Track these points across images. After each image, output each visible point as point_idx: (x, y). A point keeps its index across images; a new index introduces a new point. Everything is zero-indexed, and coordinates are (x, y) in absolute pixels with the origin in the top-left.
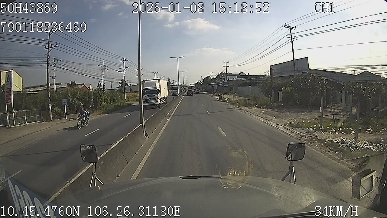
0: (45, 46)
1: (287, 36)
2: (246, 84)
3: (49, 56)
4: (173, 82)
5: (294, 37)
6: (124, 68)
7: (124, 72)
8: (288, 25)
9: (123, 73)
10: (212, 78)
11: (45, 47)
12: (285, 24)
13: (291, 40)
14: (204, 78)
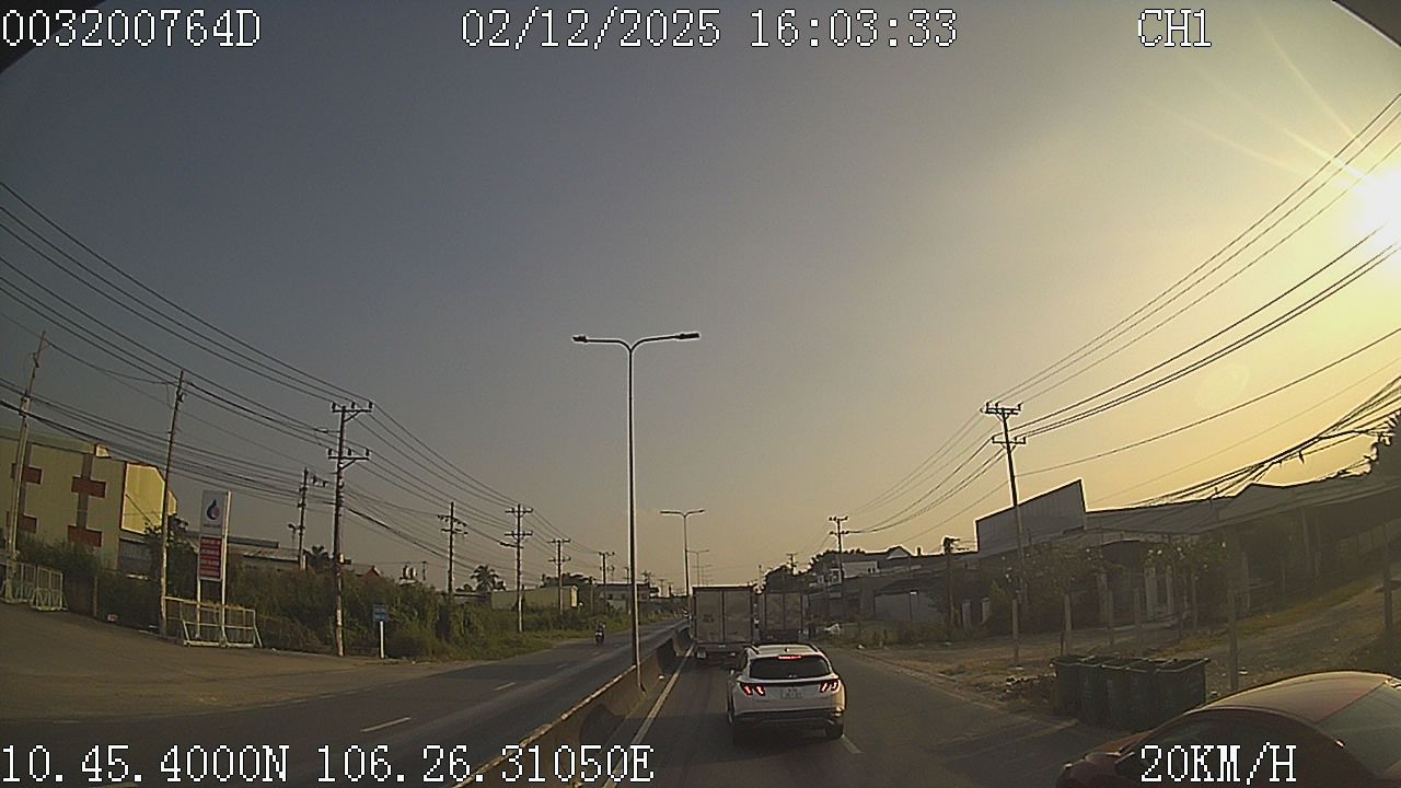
0: (330, 451)
1: (993, 438)
2: (900, 586)
3: (341, 480)
4: (662, 586)
5: (1016, 438)
6: (519, 535)
7: (518, 547)
8: (997, 405)
9: (516, 549)
10: (795, 572)
11: (330, 453)
12: (988, 404)
13: (1005, 451)
14: (769, 571)
